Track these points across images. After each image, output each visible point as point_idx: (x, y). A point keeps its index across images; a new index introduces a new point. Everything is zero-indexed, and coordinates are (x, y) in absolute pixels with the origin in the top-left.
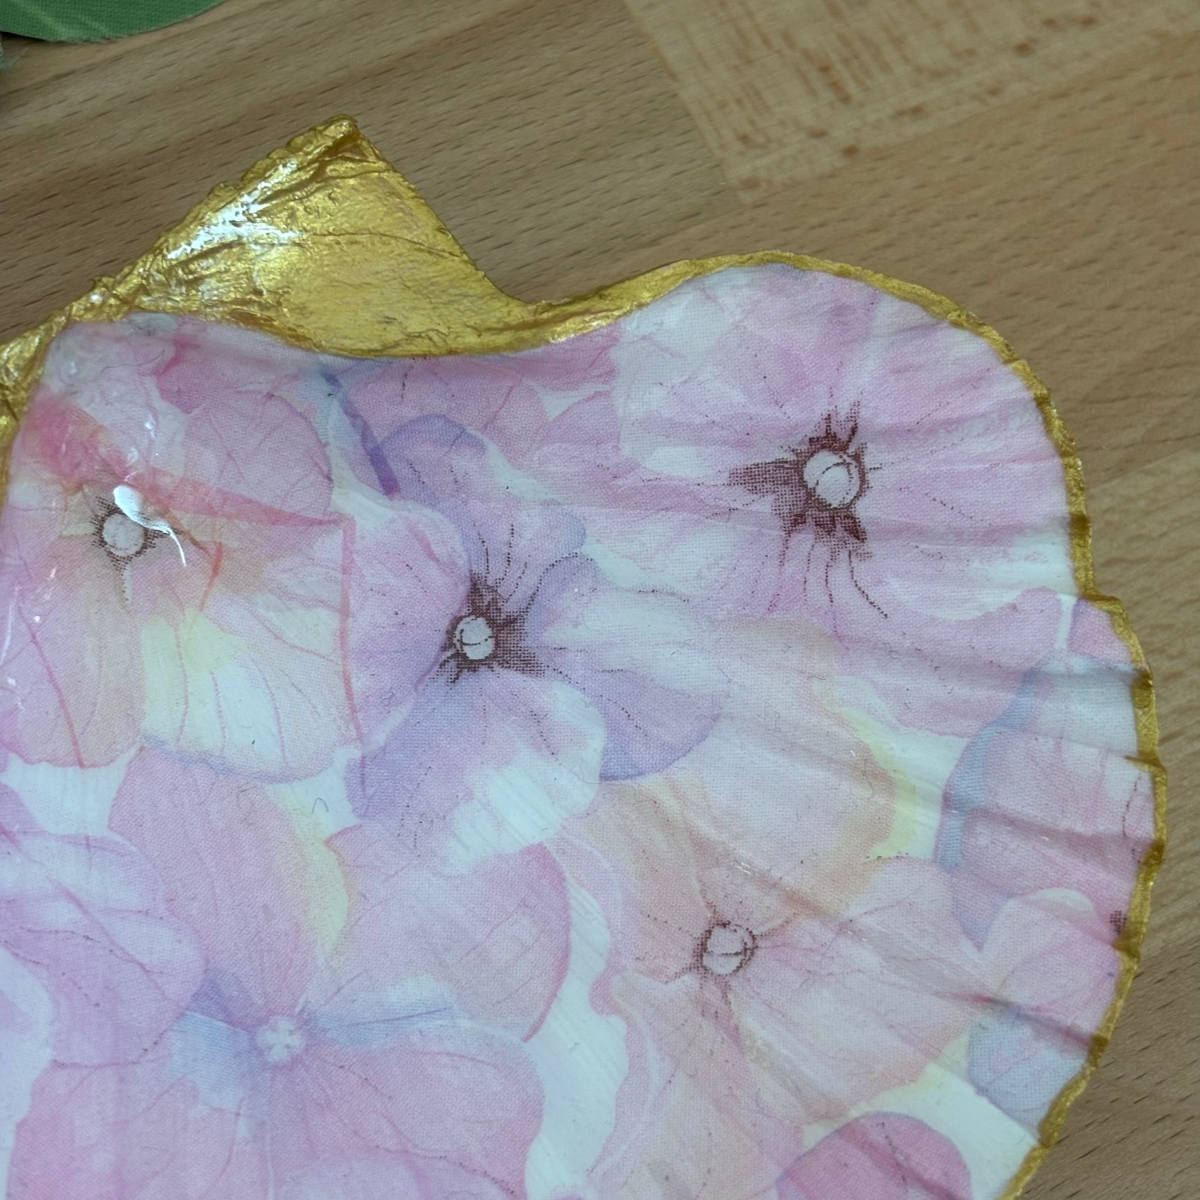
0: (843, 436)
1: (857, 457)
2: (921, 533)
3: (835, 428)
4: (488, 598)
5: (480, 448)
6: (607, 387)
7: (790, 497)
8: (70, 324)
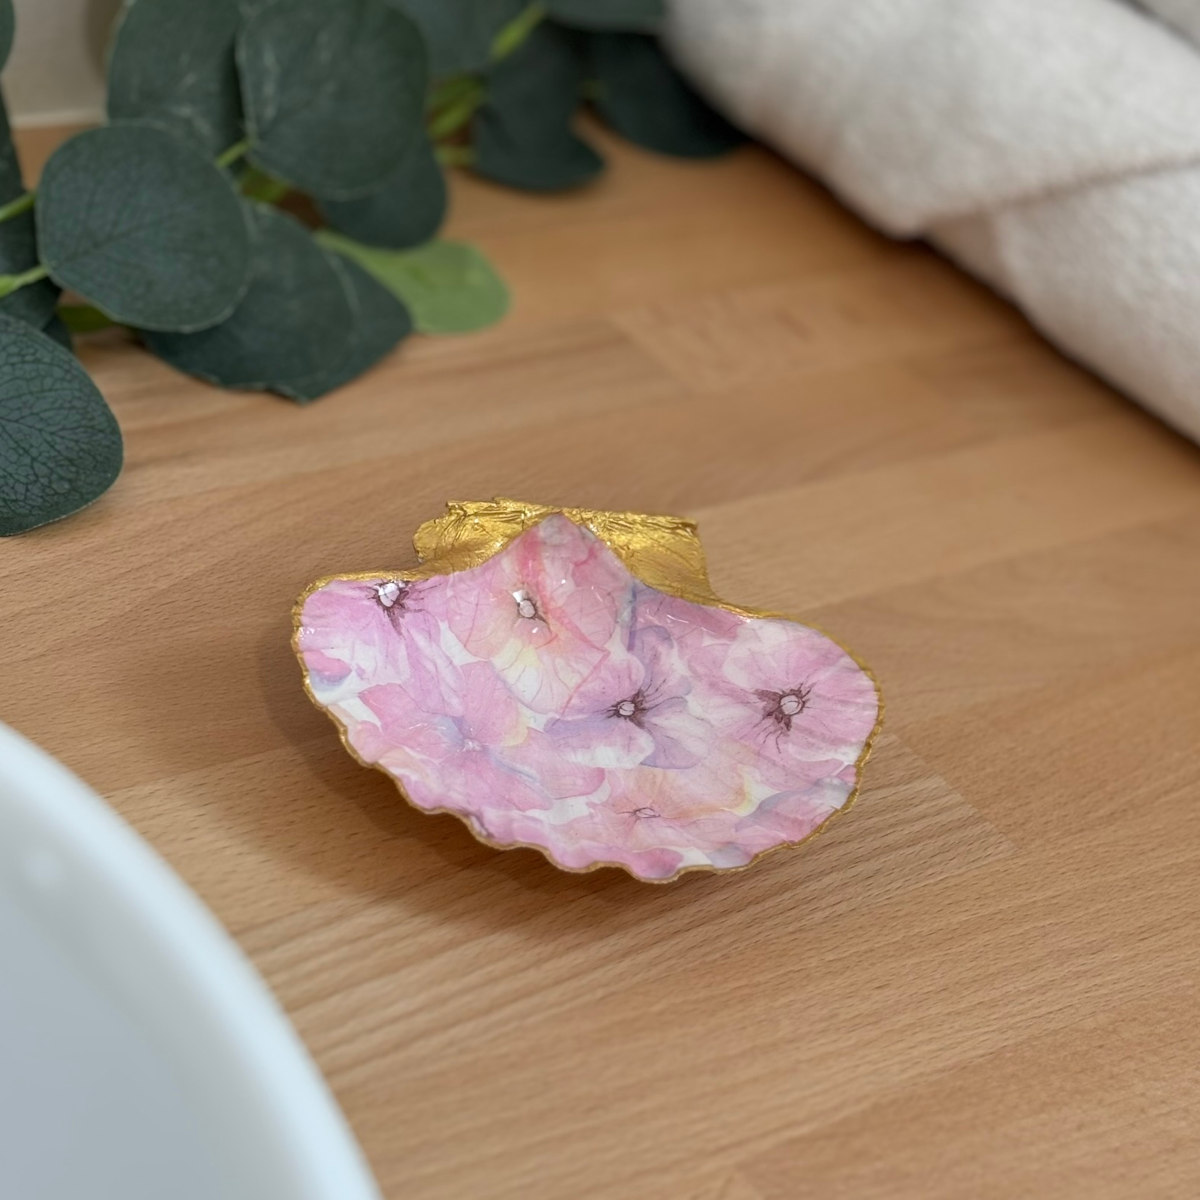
0: (804, 693)
1: (804, 702)
2: (811, 733)
3: (802, 689)
4: (640, 699)
5: (672, 647)
6: (728, 643)
7: (771, 705)
8: (560, 514)
